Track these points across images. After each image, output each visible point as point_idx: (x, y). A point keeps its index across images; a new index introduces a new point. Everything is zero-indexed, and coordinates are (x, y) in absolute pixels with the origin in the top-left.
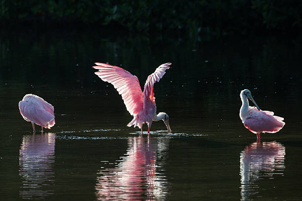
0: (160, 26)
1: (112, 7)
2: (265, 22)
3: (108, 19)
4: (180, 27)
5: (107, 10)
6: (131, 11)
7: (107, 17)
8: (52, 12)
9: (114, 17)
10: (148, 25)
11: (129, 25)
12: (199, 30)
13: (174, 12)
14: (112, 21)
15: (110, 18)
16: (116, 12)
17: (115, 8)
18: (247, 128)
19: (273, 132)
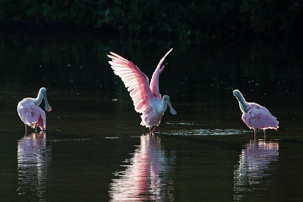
0: (151, 29)
1: (105, 9)
2: (252, 26)
3: (100, 22)
4: (170, 30)
5: (99, 13)
6: (123, 15)
7: (99, 20)
8: (45, 14)
9: (107, 20)
10: (139, 27)
11: (121, 27)
12: (189, 33)
13: (164, 15)
14: (104, 24)
15: (102, 22)
16: (108, 15)
17: (107, 12)
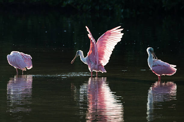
2: (163, 6)
4: (110, 9)
7: (64, 2)
9: (69, 2)
10: (90, 7)
11: (78, 7)
12: (122, 11)
18: (154, 72)
19: (170, 75)
